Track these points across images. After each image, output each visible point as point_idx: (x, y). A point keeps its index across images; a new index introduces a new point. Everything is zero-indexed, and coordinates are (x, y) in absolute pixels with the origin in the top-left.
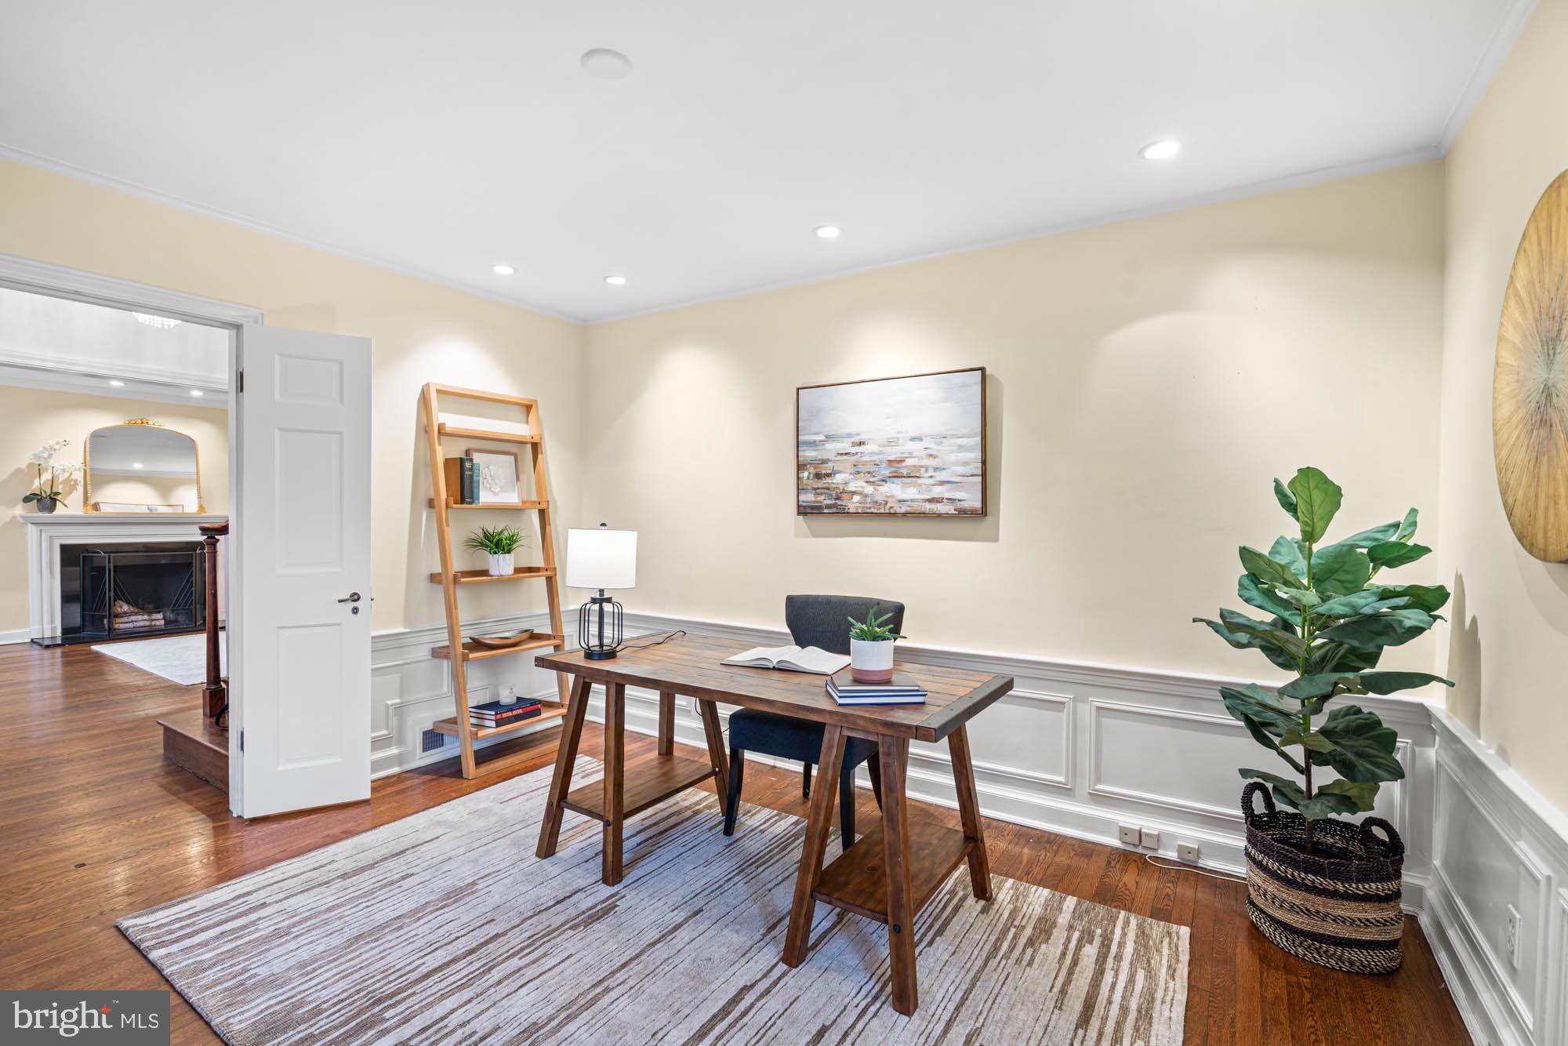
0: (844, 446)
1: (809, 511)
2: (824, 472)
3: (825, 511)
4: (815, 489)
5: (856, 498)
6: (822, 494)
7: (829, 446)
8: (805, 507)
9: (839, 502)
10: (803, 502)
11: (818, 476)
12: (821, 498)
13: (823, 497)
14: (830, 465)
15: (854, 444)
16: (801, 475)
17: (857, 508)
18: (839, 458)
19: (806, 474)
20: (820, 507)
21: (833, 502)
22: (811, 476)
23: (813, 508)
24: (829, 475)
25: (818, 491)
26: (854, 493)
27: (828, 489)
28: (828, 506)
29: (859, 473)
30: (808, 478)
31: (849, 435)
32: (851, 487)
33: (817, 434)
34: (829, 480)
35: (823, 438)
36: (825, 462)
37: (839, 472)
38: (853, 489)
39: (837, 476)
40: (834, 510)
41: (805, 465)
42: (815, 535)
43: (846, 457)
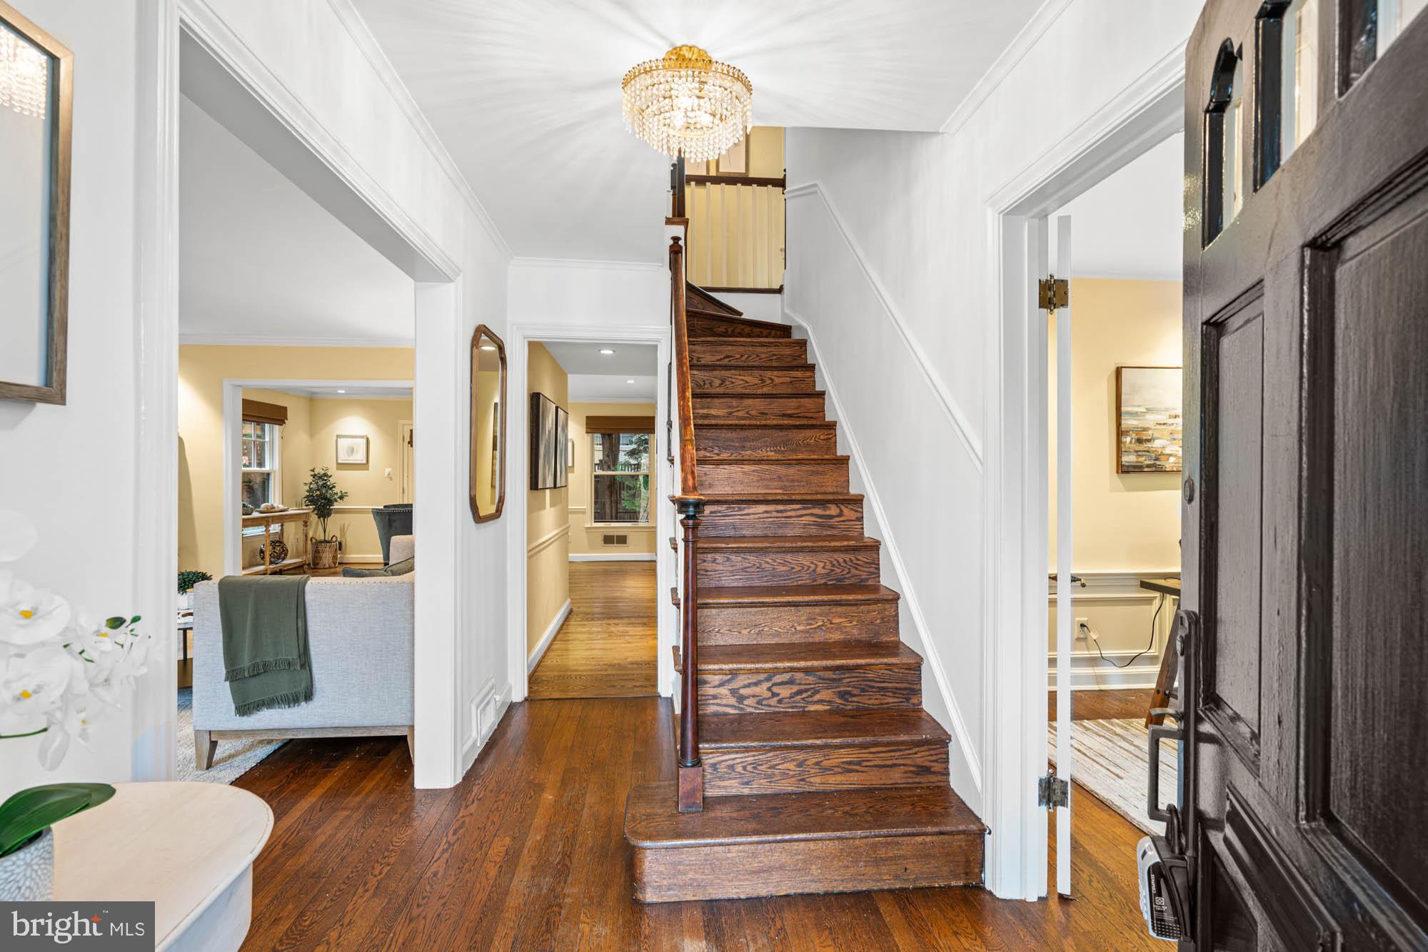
0: (1162, 418)
1: (1130, 469)
2: (1145, 438)
3: (1146, 470)
4: (1137, 452)
5: (1172, 459)
6: (1142, 456)
7: (1149, 417)
8: (1128, 466)
9: (1158, 463)
10: (1126, 462)
11: (1139, 441)
12: (1142, 459)
13: (1143, 458)
14: (1150, 432)
15: (1170, 417)
16: (1124, 440)
17: (1172, 467)
18: (1158, 427)
19: (1128, 439)
20: (1141, 467)
21: (1152, 462)
22: (1133, 441)
23: (1135, 467)
24: (1148, 441)
25: (1140, 453)
26: (1170, 455)
27: (1148, 451)
28: (1148, 466)
29: (1174, 439)
30: (1131, 442)
31: (1167, 410)
32: (1167, 451)
33: (1139, 406)
34: (1149, 445)
35: (1145, 410)
36: (1145, 429)
37: (1158, 438)
38: (1170, 452)
39: (1156, 441)
40: (1154, 469)
41: (1128, 432)
42: (1128, 490)
43: (1163, 427)
